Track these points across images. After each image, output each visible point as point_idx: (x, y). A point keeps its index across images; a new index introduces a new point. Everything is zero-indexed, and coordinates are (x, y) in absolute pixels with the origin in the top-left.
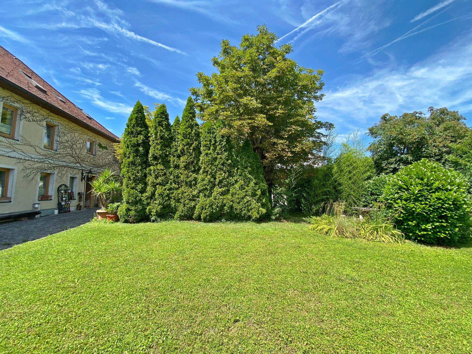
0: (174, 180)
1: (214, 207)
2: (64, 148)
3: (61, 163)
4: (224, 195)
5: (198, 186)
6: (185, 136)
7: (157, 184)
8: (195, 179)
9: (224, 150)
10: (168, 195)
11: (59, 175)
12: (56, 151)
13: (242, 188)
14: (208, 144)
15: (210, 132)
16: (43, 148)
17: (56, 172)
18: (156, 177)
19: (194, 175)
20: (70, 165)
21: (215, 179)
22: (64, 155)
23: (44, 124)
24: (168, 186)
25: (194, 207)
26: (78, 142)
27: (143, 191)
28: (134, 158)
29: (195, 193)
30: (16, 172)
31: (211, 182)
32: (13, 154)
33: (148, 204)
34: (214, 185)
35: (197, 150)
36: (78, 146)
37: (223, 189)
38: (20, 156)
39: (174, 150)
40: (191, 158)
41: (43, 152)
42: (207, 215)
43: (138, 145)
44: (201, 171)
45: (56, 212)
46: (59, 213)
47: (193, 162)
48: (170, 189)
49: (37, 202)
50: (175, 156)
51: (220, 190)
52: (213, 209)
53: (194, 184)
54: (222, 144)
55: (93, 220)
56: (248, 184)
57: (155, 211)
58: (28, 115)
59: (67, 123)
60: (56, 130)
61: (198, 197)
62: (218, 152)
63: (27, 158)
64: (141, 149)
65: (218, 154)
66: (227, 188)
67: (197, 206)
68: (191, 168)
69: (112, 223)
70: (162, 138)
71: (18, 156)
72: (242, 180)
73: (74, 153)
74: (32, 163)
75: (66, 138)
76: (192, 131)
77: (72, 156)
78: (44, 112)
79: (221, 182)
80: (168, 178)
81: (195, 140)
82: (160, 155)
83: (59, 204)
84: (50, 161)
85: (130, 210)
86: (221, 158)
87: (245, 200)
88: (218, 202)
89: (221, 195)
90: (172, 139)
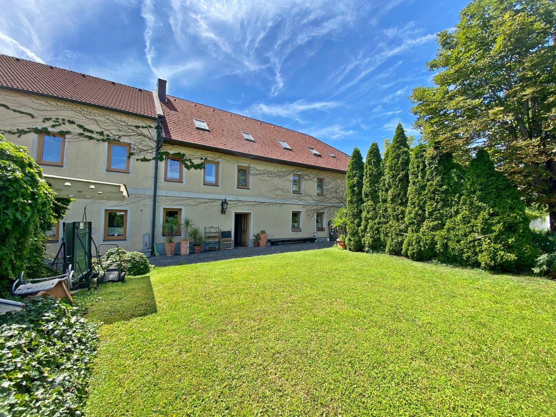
0: (383, 215)
1: (422, 244)
2: (330, 194)
3: (329, 205)
4: (436, 230)
5: (406, 219)
6: (391, 168)
7: (369, 219)
8: (403, 212)
9: (436, 175)
10: (377, 229)
11: (329, 213)
12: (325, 196)
13: (466, 221)
14: (415, 171)
15: (418, 157)
16: (316, 196)
17: (326, 211)
18: (368, 212)
19: (401, 208)
20: (336, 205)
21: (424, 211)
22: (331, 198)
23: (316, 179)
24: (377, 221)
25: (402, 242)
26: (341, 187)
27: (359, 225)
28: (351, 197)
29: (402, 227)
30: (302, 213)
31: (420, 215)
32: (300, 203)
33: (363, 236)
34: (424, 219)
35: (405, 180)
36: (341, 189)
37: (435, 223)
38: (304, 203)
39: (381, 185)
40: (397, 191)
41: (316, 199)
42: (414, 252)
43: (354, 186)
44: (409, 204)
45: (328, 240)
46: (330, 240)
47: (399, 194)
48: (379, 223)
49: (316, 232)
50: (383, 190)
51: (431, 224)
52: (420, 246)
53: (401, 217)
54: (432, 167)
55: (334, 246)
56: (477, 216)
57: (367, 243)
58: (306, 177)
59: (330, 175)
60: (324, 182)
61: (406, 232)
62: (428, 178)
63: (308, 204)
64: (356, 189)
65: (428, 180)
66: (440, 222)
67: (405, 242)
68: (398, 201)
69: (343, 249)
70: (370, 175)
71: (302, 203)
72: (466, 210)
73: (338, 195)
74: (311, 207)
75: (331, 186)
76: (398, 161)
77: (337, 198)
78: (315, 172)
79: (431, 214)
80: (377, 213)
81: (401, 170)
82: (369, 192)
83: (330, 234)
84: (321, 204)
85: (351, 240)
86: (431, 185)
87: (470, 238)
88: (427, 239)
89: (431, 230)
90: (381, 174)
